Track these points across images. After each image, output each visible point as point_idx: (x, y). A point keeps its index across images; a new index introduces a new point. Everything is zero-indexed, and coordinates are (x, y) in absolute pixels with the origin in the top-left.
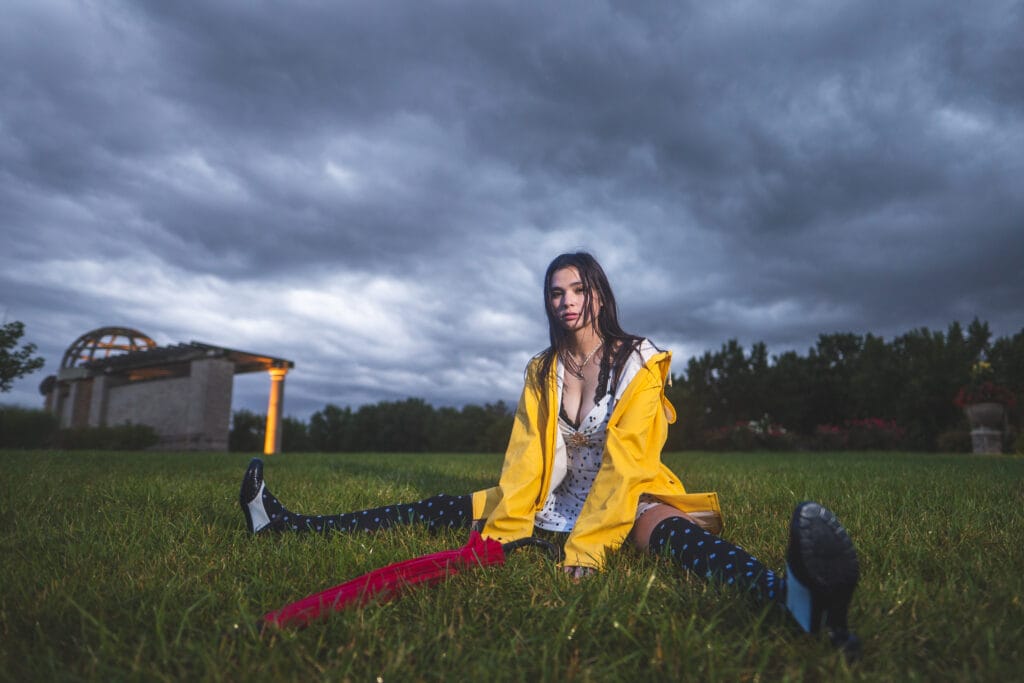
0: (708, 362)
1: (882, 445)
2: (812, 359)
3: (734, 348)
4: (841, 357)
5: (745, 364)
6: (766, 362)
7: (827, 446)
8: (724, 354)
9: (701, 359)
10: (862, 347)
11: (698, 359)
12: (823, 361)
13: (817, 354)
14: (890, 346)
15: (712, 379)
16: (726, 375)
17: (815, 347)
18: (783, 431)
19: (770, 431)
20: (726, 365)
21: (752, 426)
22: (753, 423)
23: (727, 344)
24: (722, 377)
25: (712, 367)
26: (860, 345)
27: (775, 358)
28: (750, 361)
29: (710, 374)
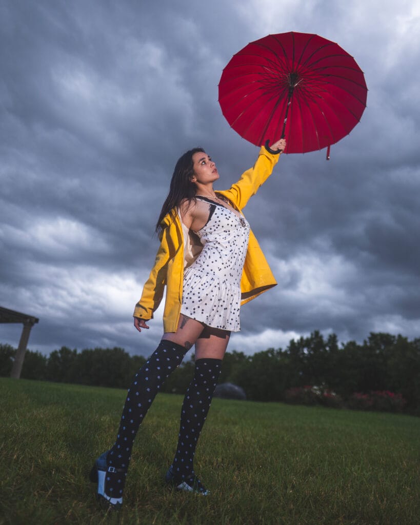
0: (303, 343)
1: (392, 409)
2: (365, 348)
3: (317, 335)
4: (383, 347)
5: (324, 346)
6: (336, 347)
7: (358, 406)
8: (312, 339)
9: (298, 341)
10: (395, 343)
11: (296, 341)
12: (370, 348)
13: (368, 344)
14: (411, 343)
15: (304, 354)
16: (312, 352)
17: (367, 340)
18: (334, 394)
19: (325, 393)
20: (312, 346)
21: (315, 389)
22: (315, 387)
23: (313, 333)
24: (309, 353)
25: (304, 347)
26: (394, 341)
27: (343, 344)
28: (326, 345)
29: (303, 351)
